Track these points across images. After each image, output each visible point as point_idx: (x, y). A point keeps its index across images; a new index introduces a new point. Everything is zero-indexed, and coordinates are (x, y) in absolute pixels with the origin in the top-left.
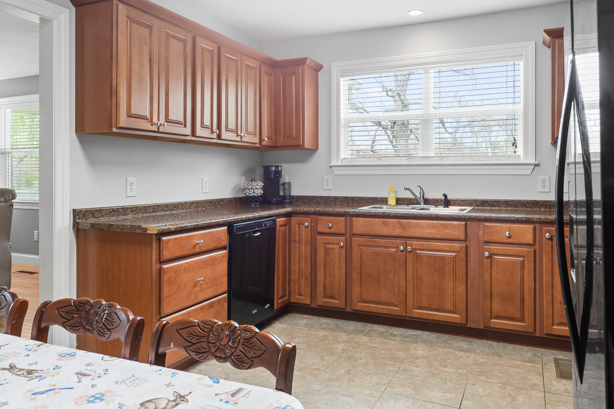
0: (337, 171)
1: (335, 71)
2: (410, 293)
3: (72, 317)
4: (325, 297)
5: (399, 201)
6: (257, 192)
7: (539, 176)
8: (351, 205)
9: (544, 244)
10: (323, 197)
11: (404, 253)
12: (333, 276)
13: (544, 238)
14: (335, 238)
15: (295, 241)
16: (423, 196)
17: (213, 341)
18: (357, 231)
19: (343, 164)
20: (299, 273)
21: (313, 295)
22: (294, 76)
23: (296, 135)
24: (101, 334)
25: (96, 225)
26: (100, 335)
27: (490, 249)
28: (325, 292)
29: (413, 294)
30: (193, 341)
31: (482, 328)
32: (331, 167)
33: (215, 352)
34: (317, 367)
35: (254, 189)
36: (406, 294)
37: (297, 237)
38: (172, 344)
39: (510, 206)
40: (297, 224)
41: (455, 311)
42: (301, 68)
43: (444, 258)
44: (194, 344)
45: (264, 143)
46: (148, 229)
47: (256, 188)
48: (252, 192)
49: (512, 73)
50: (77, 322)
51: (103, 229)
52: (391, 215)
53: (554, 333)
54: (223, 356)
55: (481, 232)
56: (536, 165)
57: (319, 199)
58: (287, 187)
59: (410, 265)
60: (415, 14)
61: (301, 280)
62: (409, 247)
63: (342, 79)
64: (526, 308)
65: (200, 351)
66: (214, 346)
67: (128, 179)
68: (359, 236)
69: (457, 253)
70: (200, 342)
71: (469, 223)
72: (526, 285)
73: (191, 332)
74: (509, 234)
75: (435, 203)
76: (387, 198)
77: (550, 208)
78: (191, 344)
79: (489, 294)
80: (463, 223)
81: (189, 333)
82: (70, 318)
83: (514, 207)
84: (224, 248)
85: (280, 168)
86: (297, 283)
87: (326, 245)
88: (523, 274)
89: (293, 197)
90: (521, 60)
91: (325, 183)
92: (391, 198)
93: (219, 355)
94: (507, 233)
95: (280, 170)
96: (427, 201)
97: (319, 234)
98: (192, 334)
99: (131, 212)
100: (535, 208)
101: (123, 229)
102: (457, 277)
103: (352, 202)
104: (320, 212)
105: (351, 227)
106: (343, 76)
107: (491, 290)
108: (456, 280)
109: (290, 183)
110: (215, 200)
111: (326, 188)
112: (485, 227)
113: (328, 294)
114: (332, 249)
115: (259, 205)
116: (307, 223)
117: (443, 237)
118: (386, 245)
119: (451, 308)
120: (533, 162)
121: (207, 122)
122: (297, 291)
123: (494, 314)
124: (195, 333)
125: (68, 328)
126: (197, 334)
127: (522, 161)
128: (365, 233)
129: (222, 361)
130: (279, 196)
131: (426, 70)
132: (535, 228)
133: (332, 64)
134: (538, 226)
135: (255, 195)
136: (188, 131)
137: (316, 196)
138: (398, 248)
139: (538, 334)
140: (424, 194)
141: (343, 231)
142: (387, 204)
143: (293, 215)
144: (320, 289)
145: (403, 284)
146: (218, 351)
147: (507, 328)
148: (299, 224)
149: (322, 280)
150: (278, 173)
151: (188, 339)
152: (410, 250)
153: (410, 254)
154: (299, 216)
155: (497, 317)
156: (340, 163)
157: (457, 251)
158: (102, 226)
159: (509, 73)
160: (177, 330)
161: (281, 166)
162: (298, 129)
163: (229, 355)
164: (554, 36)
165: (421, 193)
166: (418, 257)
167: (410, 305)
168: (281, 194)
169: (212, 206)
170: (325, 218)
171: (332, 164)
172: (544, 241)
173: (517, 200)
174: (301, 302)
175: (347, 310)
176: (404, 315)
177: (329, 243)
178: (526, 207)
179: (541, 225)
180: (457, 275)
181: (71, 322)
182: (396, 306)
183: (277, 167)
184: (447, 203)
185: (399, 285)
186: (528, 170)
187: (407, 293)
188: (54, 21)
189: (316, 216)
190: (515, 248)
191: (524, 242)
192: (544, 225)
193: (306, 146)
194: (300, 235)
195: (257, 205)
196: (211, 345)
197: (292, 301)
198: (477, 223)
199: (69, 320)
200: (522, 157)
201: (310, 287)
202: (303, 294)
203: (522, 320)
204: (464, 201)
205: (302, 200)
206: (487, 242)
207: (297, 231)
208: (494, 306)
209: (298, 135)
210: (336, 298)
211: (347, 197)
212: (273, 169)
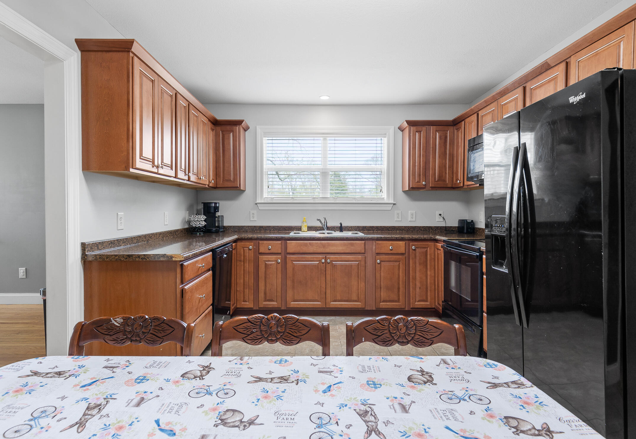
0: (261, 207)
1: (259, 131)
2: (328, 291)
3: (250, 332)
4: (265, 301)
5: (310, 229)
6: (203, 224)
7: (395, 211)
8: (272, 232)
9: (411, 253)
10: (250, 226)
11: (325, 264)
12: (272, 285)
13: (411, 249)
14: (274, 257)
15: (240, 261)
16: (326, 225)
17: (395, 332)
18: (290, 250)
19: (265, 202)
20: (244, 284)
21: (256, 299)
22: (231, 134)
23: (234, 179)
24: (288, 341)
25: (112, 256)
26: (286, 342)
27: (380, 258)
28: (265, 297)
29: (331, 292)
30: (379, 334)
31: (374, 309)
32: (256, 204)
33: (397, 339)
34: (288, 351)
35: (199, 221)
36: (326, 293)
37: (242, 257)
38: (363, 339)
39: (380, 230)
40: (242, 248)
41: (358, 300)
42: (237, 127)
43: (351, 266)
44: (380, 336)
45: (211, 185)
46: (173, 257)
47: (201, 220)
48: (198, 223)
49: (380, 145)
50: (257, 335)
51: (120, 260)
52: (316, 238)
53: (416, 307)
54: (405, 341)
55: (374, 247)
56: (394, 204)
57: (247, 228)
58: (220, 219)
59: (328, 272)
60: (325, 99)
61: (245, 290)
62: (329, 260)
63: (264, 138)
64: (401, 293)
65: (386, 340)
66: (396, 335)
67: (119, 213)
68: (291, 254)
69: (360, 262)
70: (384, 334)
71: (366, 242)
72: (401, 279)
73: (375, 328)
74: (392, 248)
75: (333, 229)
76: (301, 227)
77: (402, 231)
78: (377, 336)
79: (379, 287)
80: (363, 242)
81: (374, 329)
82: (249, 333)
83: (382, 231)
84: (209, 270)
85: (218, 204)
86: (242, 292)
87: (266, 262)
88: (399, 272)
89: (225, 227)
90: (385, 137)
91: (251, 216)
92: (304, 227)
93: (401, 341)
94: (391, 247)
95: (218, 206)
96: (328, 228)
97: (260, 254)
98: (376, 329)
99: (123, 243)
100: (393, 231)
101: (145, 258)
102: (360, 278)
103: (273, 230)
104: (262, 238)
105: (286, 248)
106: (265, 137)
107: (380, 284)
108: (359, 280)
109: (223, 216)
110: (173, 231)
111: (252, 219)
112: (377, 244)
113: (268, 298)
114: (271, 265)
115: (203, 234)
116: (251, 247)
117: (350, 252)
118: (312, 259)
119: (355, 299)
120: (393, 202)
121: (183, 167)
122: (242, 299)
123: (382, 300)
124: (378, 328)
125: (249, 342)
126: (379, 328)
127: (386, 201)
128: (296, 252)
129: (404, 344)
130: (215, 227)
131: (324, 138)
132: (405, 243)
133: (257, 126)
134: (407, 242)
135: (201, 226)
136: (172, 173)
137: (245, 226)
138: (320, 261)
139: (407, 309)
140: (327, 223)
141: (280, 252)
142: (301, 231)
143: (239, 241)
144: (261, 295)
145: (324, 286)
146: (400, 337)
147: (390, 307)
148: (243, 248)
149: (263, 288)
150: (216, 209)
151: (374, 333)
152: (329, 262)
153: (328, 264)
154: (243, 241)
155: (384, 301)
156: (263, 202)
157: (360, 261)
158: (119, 257)
159: (378, 145)
160: (364, 328)
161: (219, 203)
162: (235, 174)
163: (410, 339)
164: (411, 125)
165: (325, 222)
166: (334, 266)
167: (328, 300)
168: (217, 225)
169: (172, 235)
170: (265, 242)
171: (257, 202)
172: (411, 251)
173: (384, 226)
174: (246, 307)
175: (282, 309)
176: (325, 307)
177: (269, 261)
178: (389, 230)
179: (409, 241)
180: (360, 277)
181: (251, 336)
182: (319, 301)
183: (216, 203)
184: (341, 229)
185: (321, 286)
186: (389, 207)
187: (327, 291)
188: (65, 62)
189: (258, 241)
190: (395, 257)
191: (400, 252)
192: (411, 241)
193: (242, 188)
194: (244, 256)
195: (201, 234)
196: (393, 335)
197: (238, 307)
198: (371, 242)
199: (249, 335)
200: (385, 199)
201: (253, 294)
202: (247, 300)
203: (398, 301)
204: (351, 227)
205: (233, 229)
206: (378, 254)
207: (242, 253)
208: (382, 294)
209: (235, 180)
210: (274, 301)
211: (270, 226)
212: (213, 205)
